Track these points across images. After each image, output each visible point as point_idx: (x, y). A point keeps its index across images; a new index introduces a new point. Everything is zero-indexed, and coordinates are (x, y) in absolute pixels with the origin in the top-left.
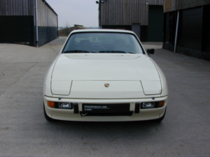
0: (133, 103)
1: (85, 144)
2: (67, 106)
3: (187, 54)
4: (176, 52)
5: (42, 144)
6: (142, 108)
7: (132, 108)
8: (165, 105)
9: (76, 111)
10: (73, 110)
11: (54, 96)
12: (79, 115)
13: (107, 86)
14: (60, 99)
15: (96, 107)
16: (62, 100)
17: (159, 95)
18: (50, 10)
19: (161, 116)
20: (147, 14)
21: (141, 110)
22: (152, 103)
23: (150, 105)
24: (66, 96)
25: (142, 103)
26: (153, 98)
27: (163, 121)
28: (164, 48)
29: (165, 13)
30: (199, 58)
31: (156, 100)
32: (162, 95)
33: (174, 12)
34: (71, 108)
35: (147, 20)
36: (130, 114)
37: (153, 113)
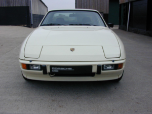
0: (95, 65)
1: (53, 101)
2: (38, 68)
3: (136, 32)
4: (128, 31)
5: (16, 101)
6: (103, 70)
7: (94, 70)
8: (124, 67)
9: (45, 72)
10: (42, 71)
11: (26, 59)
12: (48, 75)
13: (72, 50)
14: (31, 61)
15: (62, 69)
16: (33, 63)
17: (119, 59)
18: (42, 4)
19: (120, 77)
20: (108, 6)
21: (102, 71)
22: (112, 65)
23: (110, 67)
24: (36, 59)
25: (103, 65)
26: (113, 61)
27: (121, 81)
28: (119, 28)
29: (121, 4)
30: (145, 35)
31: (116, 62)
32: (121, 58)
33: (127, 3)
34: (41, 70)
35: (108, 10)
36: (93, 75)
37: (112, 74)
